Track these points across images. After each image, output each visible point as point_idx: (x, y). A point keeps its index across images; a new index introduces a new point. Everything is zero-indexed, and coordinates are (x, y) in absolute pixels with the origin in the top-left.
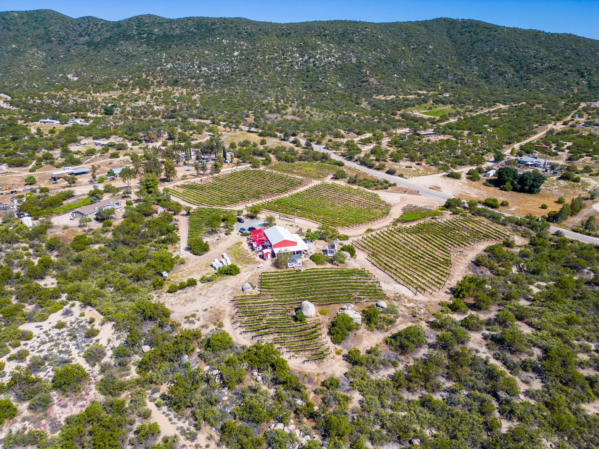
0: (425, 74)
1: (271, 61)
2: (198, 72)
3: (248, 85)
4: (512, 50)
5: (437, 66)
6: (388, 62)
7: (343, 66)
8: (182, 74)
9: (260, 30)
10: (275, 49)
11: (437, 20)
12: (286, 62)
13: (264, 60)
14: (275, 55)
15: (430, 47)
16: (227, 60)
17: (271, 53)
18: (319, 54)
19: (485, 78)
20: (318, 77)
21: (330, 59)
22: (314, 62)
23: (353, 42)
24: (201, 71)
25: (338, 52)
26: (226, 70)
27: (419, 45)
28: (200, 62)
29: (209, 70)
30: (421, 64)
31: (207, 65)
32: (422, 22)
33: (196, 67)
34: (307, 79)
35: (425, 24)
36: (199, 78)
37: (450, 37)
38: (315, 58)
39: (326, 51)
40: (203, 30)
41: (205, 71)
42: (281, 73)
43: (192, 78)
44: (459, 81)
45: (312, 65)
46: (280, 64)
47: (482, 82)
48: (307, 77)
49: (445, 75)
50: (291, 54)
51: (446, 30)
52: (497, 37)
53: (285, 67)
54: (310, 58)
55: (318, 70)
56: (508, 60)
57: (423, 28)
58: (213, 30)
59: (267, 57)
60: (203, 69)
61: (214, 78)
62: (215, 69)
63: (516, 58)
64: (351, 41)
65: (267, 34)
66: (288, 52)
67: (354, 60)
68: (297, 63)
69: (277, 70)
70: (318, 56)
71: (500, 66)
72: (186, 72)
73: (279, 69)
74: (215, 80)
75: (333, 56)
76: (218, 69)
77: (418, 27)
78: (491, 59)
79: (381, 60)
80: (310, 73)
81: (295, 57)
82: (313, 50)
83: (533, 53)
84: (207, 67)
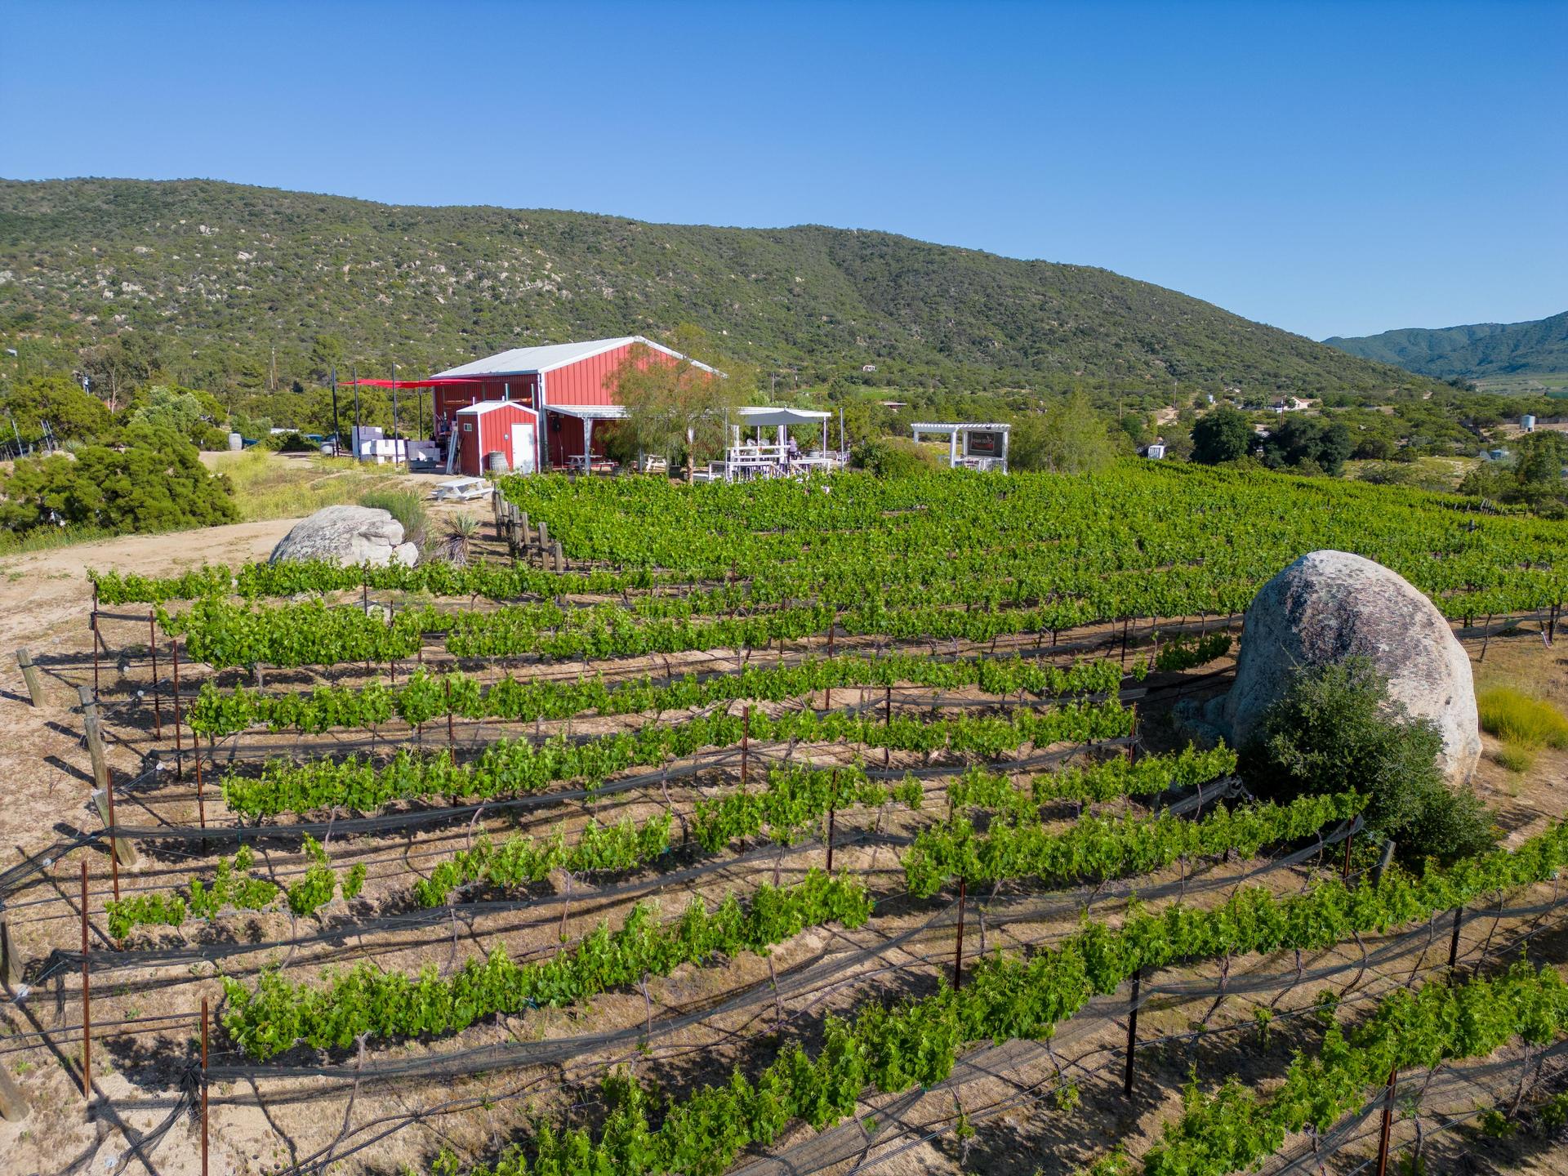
0: (799, 335)
1: (361, 279)
2: (109, 294)
3: (287, 331)
4: (989, 291)
5: (825, 318)
6: (699, 302)
7: (578, 304)
8: (48, 298)
9: (323, 210)
10: (370, 250)
11: (799, 229)
12: (407, 285)
13: (339, 276)
14: (374, 264)
15: (798, 279)
16: (215, 270)
17: (361, 258)
18: (507, 270)
19: (941, 350)
20: (508, 325)
21: (539, 284)
22: (493, 288)
23: (599, 251)
24: (118, 293)
25: (561, 270)
26: (210, 292)
27: (770, 274)
28: (117, 271)
29: (150, 292)
30: (783, 314)
31: (142, 277)
32: (764, 230)
33: (104, 283)
34: (477, 328)
35: (774, 236)
36: (111, 312)
37: (839, 265)
38: (496, 278)
39: (525, 265)
40: (133, 206)
41: (133, 292)
42: (391, 312)
43: (87, 311)
44: (884, 351)
45: (487, 295)
46: (391, 286)
47: (939, 357)
48: (475, 323)
49: (849, 339)
50: (423, 265)
51: (825, 249)
52: (950, 266)
53: (404, 297)
54: (480, 278)
55: (507, 308)
56: (985, 312)
57: (771, 242)
58: (167, 205)
59: (346, 268)
60: (128, 287)
61: (166, 314)
62: (170, 289)
63: (1002, 309)
64: (594, 250)
65: (344, 221)
66: (411, 259)
67: (608, 292)
68: (443, 289)
69: (382, 303)
70: (504, 275)
71: (971, 325)
72: (65, 296)
73: (389, 301)
74: (171, 320)
75: (549, 277)
76: (183, 290)
77: (759, 239)
78: (946, 310)
79: (679, 297)
80: (486, 316)
81: (434, 273)
82: (487, 257)
83: (1036, 299)
84: (142, 283)
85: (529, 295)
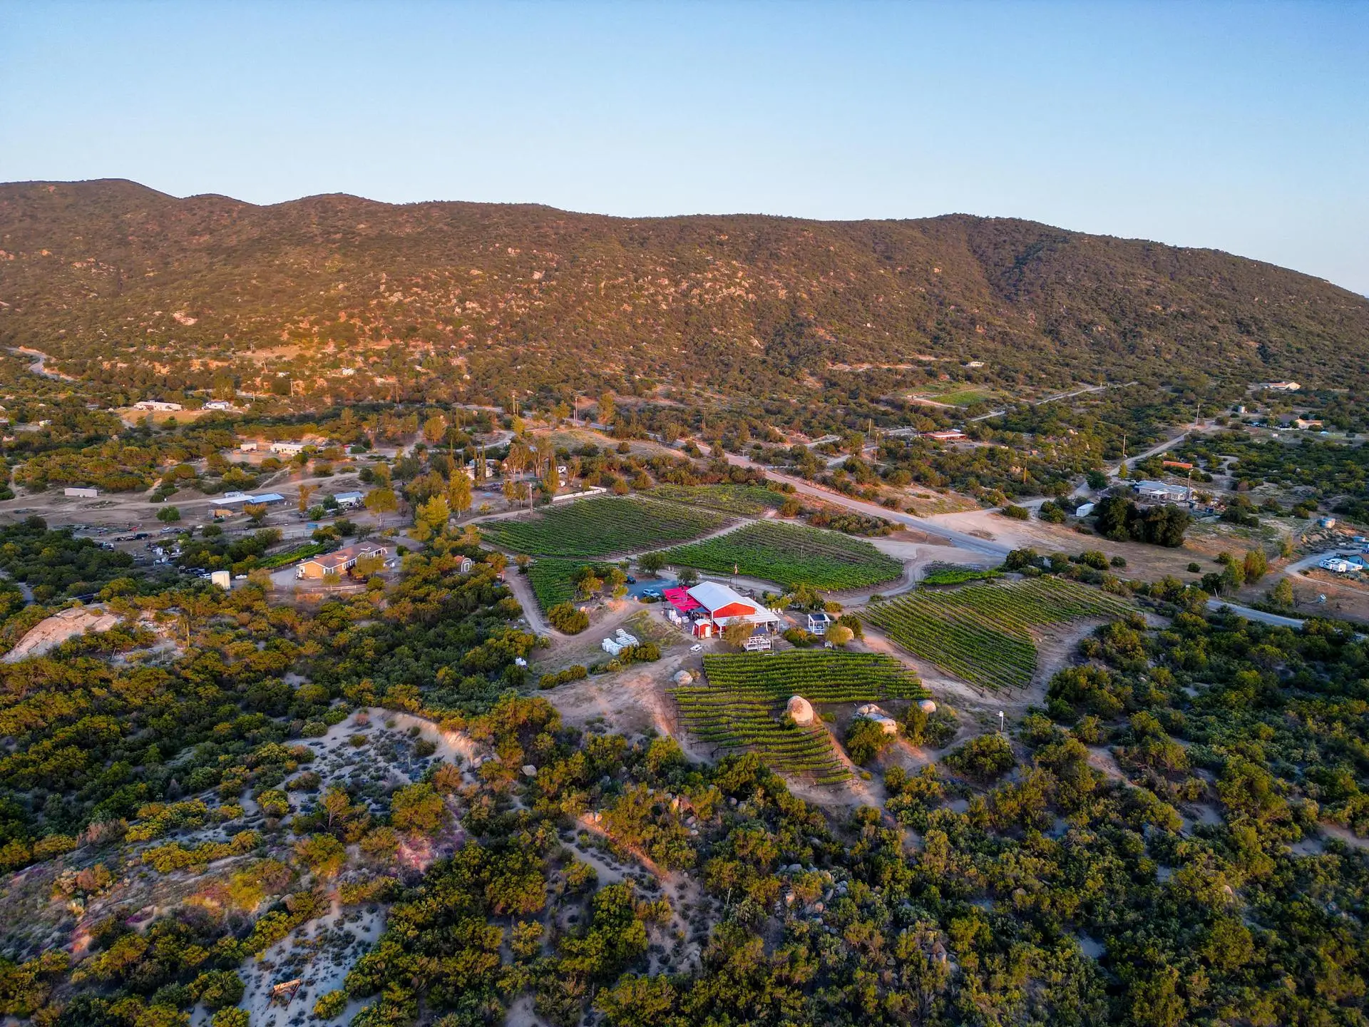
1: (612, 292)
2: (458, 310)
5: (953, 307)
6: (851, 297)
7: (759, 304)
8: (422, 312)
10: (618, 269)
11: (945, 219)
12: (643, 296)
13: (597, 291)
14: (621, 279)
15: (936, 270)
16: (520, 289)
17: (613, 276)
18: (710, 280)
19: (1051, 334)
20: (709, 326)
21: (732, 290)
22: (700, 296)
23: (779, 258)
24: (464, 309)
25: (749, 277)
26: (519, 307)
27: (913, 266)
28: (464, 292)
29: (483, 308)
30: (919, 303)
31: (479, 297)
33: (455, 301)
34: (686, 328)
36: (461, 323)
37: (974, 251)
38: (703, 287)
39: (723, 275)
40: (463, 228)
41: (473, 309)
42: (630, 318)
43: (446, 322)
45: (696, 301)
46: (631, 298)
47: (1047, 341)
48: (686, 324)
49: (970, 326)
50: (653, 279)
51: (965, 238)
53: (641, 306)
54: (691, 288)
55: (709, 312)
58: (486, 227)
59: (603, 284)
60: (469, 305)
61: (493, 324)
62: (495, 306)
63: (1111, 295)
64: (775, 256)
66: (646, 274)
67: (783, 293)
68: (665, 299)
69: (625, 311)
70: (709, 284)
71: (1080, 310)
72: (433, 311)
73: (630, 309)
74: (497, 328)
75: (740, 284)
76: (502, 306)
78: (1061, 297)
79: (836, 294)
80: (694, 318)
81: (660, 285)
82: (698, 271)
83: (1144, 285)
84: (478, 301)
85: (724, 299)
